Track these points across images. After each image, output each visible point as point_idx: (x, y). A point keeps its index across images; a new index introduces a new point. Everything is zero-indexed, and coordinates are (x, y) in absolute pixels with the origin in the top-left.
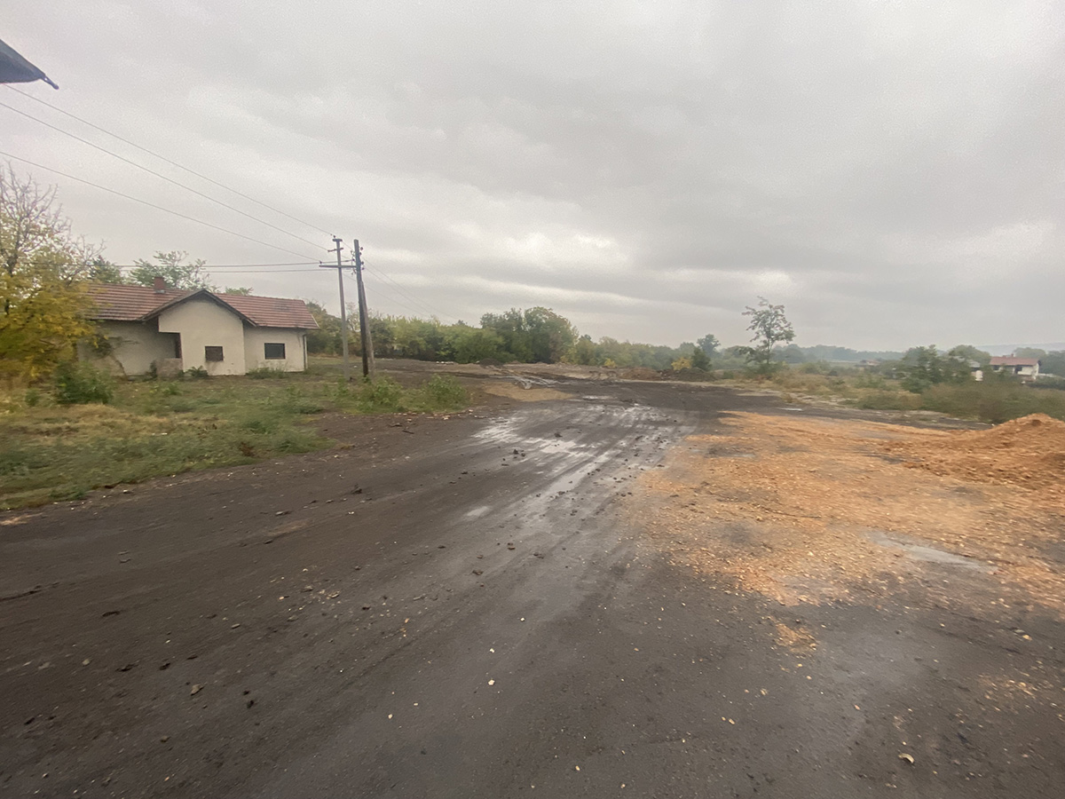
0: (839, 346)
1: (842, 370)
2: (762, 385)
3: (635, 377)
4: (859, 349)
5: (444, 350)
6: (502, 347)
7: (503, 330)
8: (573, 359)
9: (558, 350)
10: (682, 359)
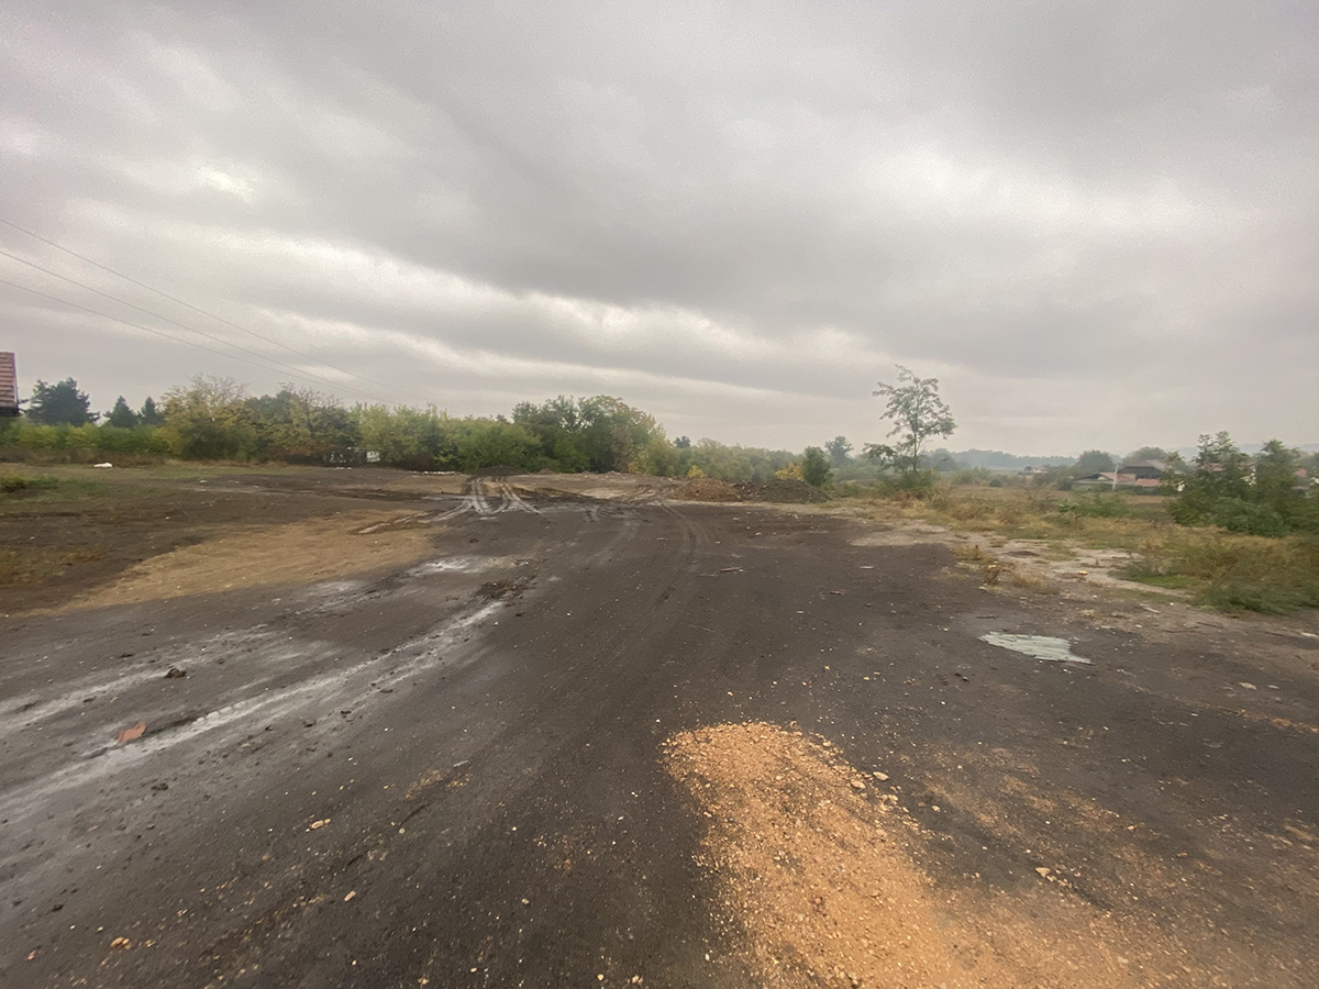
5: (445, 455)
6: (539, 449)
7: (542, 427)
8: (644, 466)
9: (625, 453)
10: (791, 465)
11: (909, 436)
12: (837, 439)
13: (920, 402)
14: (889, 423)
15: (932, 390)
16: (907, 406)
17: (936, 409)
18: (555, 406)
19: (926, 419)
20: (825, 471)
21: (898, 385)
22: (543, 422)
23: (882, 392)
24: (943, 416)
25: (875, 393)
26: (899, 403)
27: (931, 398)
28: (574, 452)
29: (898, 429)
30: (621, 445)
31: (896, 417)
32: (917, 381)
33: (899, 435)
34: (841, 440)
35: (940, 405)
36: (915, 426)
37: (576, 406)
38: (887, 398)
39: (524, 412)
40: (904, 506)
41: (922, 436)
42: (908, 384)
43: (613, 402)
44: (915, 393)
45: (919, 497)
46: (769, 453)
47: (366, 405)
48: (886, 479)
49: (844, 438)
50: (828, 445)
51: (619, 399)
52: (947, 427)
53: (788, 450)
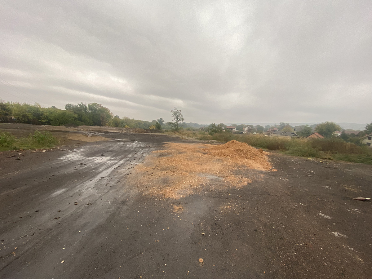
0: (195, 123)
1: (196, 129)
2: (176, 134)
3: (136, 132)
4: (200, 124)
5: (44, 120)
6: (77, 118)
7: (77, 112)
8: (111, 124)
9: (104, 121)
10: (153, 125)
11: (176, 121)
12: (160, 118)
13: (178, 114)
14: (173, 118)
15: (180, 112)
16: (176, 115)
17: (181, 116)
18: (80, 105)
19: (179, 118)
20: (160, 127)
21: (174, 111)
22: (77, 111)
23: (171, 112)
24: (182, 117)
25: (170, 112)
26: (175, 114)
27: (180, 114)
28: (88, 120)
29: (174, 119)
30: (103, 118)
31: (174, 117)
32: (178, 110)
33: (174, 120)
34: (161, 119)
35: (182, 115)
36: (177, 119)
37: (87, 106)
38: (172, 113)
39: (69, 107)
40: (175, 133)
41: (179, 121)
42: (176, 111)
43: (98, 105)
44: (177, 113)
45: (178, 132)
46: (143, 121)
47: (11, 102)
48: (172, 129)
49: (162, 118)
50: (158, 120)
51: (100, 104)
52: (183, 120)
53: (148, 121)
